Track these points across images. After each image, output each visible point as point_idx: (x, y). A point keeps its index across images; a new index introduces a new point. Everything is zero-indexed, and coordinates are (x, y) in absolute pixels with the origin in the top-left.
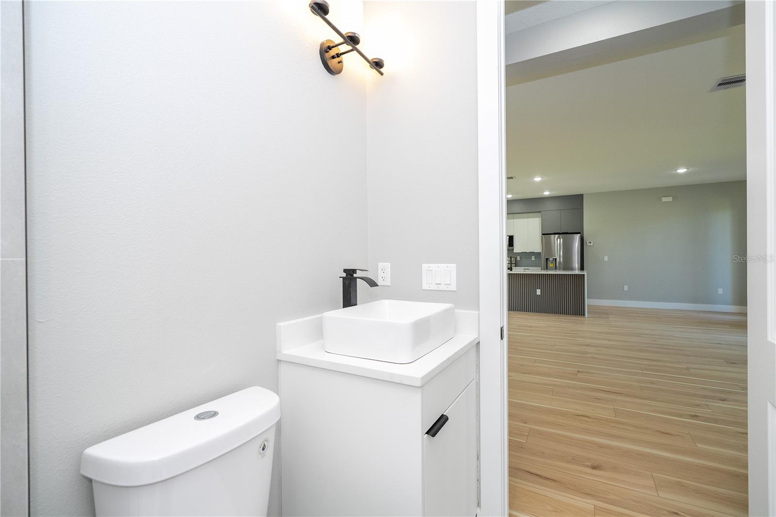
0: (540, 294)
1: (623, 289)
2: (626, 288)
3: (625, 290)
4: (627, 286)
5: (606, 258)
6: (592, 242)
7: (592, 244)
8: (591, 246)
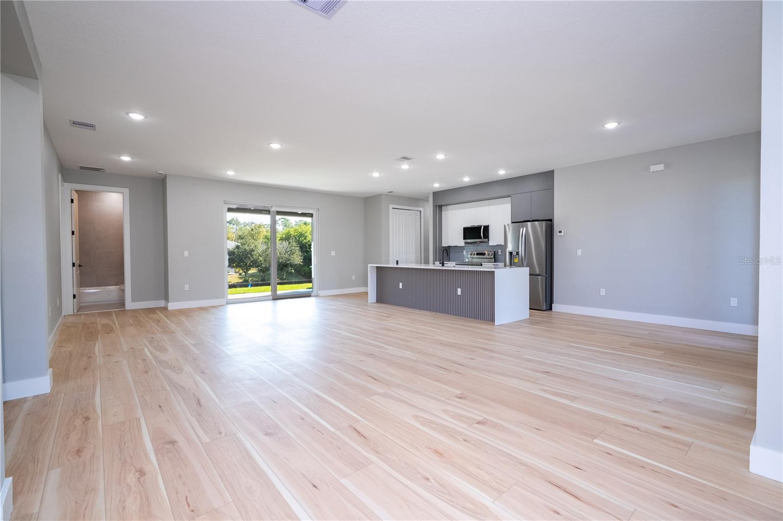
0: (460, 294)
1: (600, 294)
2: (603, 292)
3: (601, 294)
4: (604, 290)
5: (579, 252)
6: (563, 232)
7: (562, 234)
8: (560, 236)
